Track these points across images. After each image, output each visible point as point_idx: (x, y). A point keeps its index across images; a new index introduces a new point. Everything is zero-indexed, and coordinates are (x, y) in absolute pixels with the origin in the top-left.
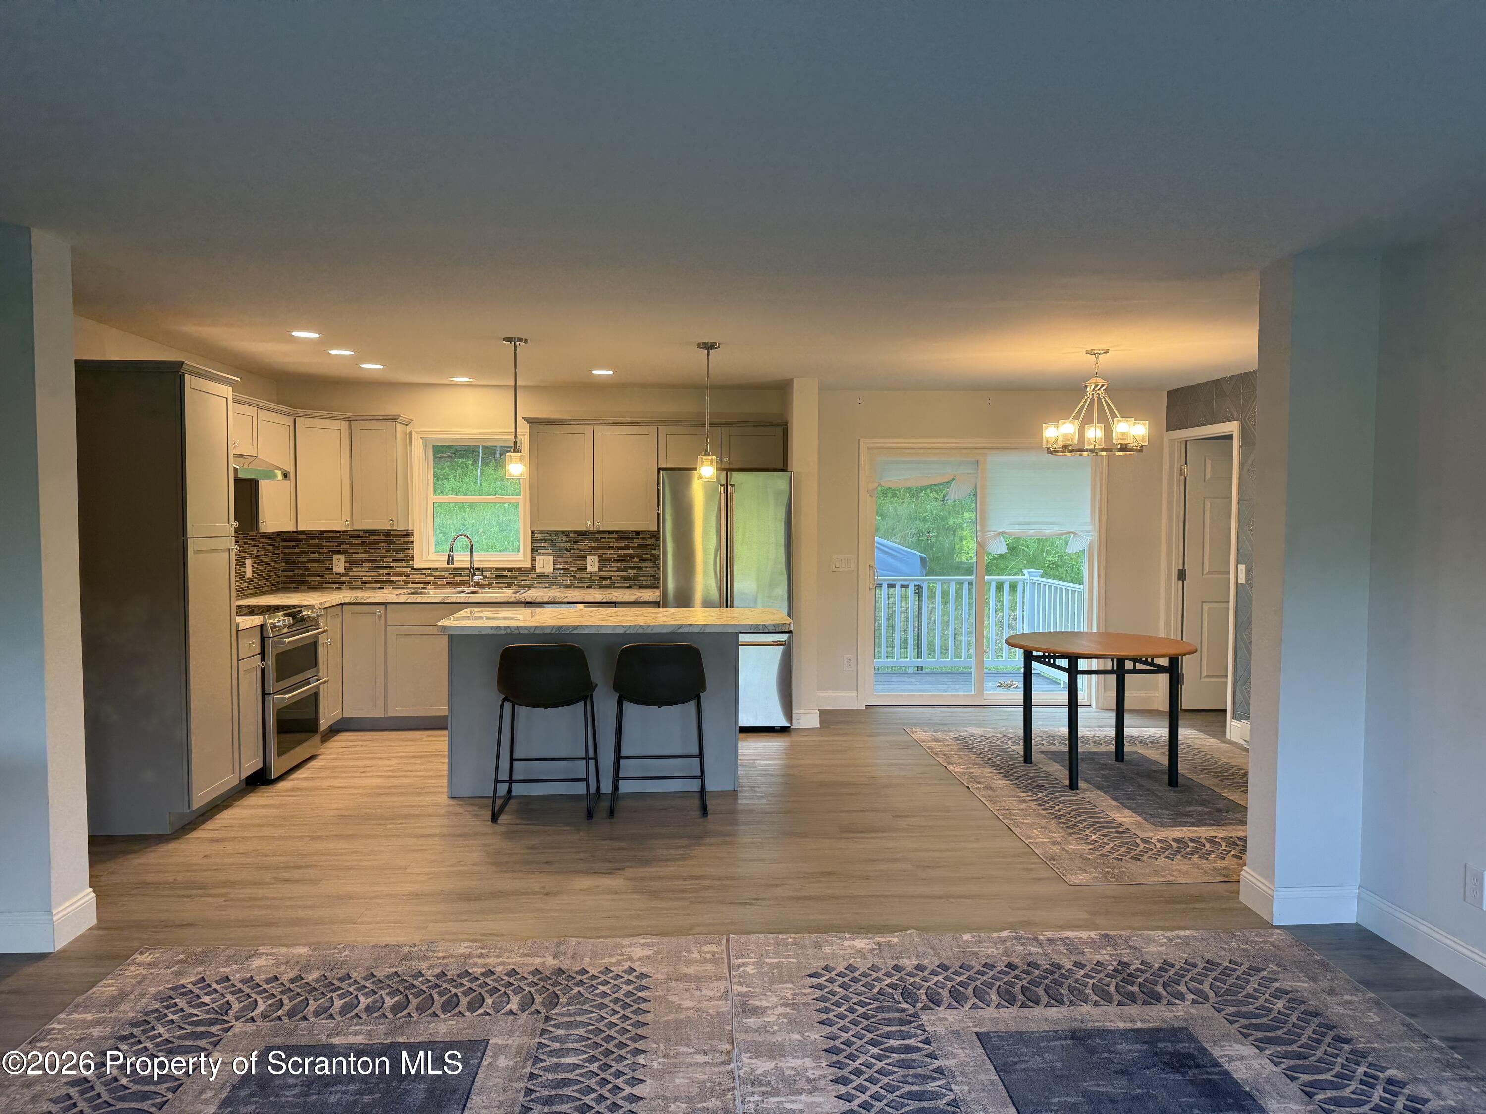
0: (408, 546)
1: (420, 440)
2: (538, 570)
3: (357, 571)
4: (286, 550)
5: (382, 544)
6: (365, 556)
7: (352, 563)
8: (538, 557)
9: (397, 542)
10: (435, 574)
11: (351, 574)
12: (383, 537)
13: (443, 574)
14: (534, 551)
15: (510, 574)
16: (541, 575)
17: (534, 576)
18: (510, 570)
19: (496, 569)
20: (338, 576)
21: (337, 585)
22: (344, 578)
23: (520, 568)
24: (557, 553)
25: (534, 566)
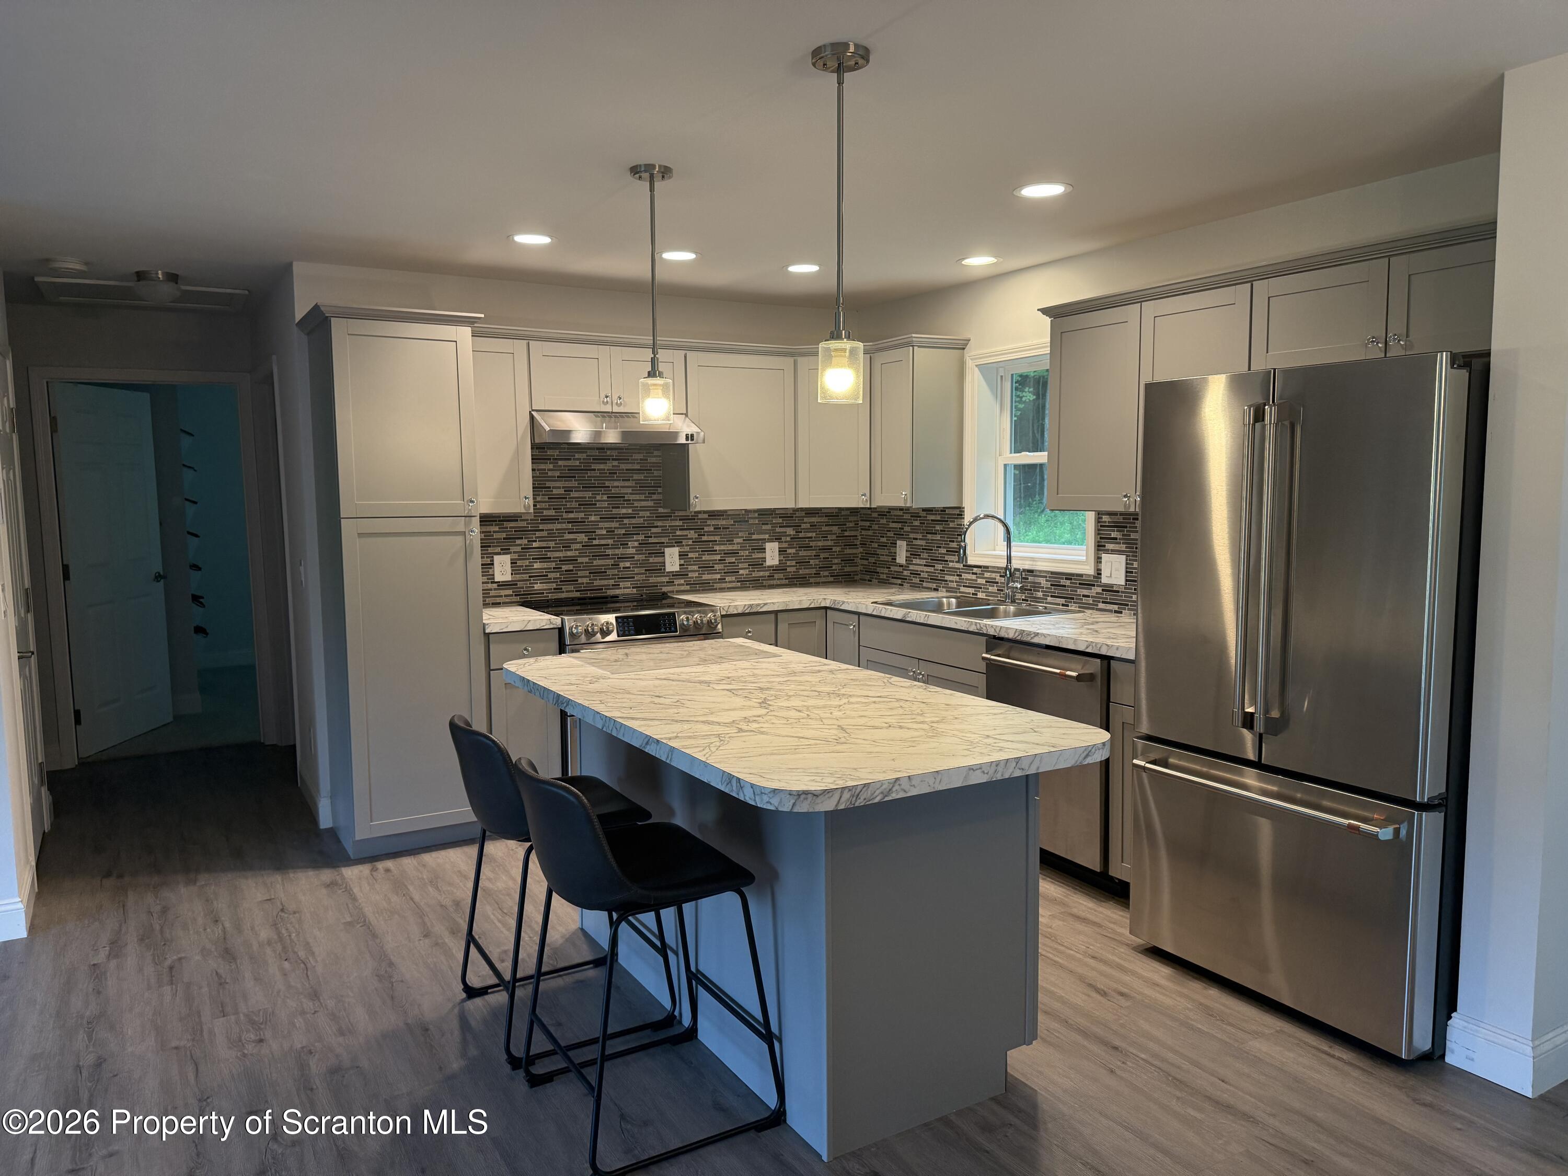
0: (960, 533)
1: (976, 369)
2: (1104, 580)
3: (919, 565)
4: (864, 532)
5: (938, 528)
6: (923, 543)
7: (913, 554)
8: (1105, 557)
9: (951, 525)
10: (987, 575)
11: (911, 567)
12: (938, 518)
13: (993, 575)
14: (1100, 547)
15: (1068, 583)
16: (1108, 589)
17: (1099, 590)
18: (1069, 576)
19: (1052, 573)
20: (901, 569)
21: (899, 581)
22: (906, 573)
23: (1081, 575)
24: (1131, 550)
25: (1099, 573)
